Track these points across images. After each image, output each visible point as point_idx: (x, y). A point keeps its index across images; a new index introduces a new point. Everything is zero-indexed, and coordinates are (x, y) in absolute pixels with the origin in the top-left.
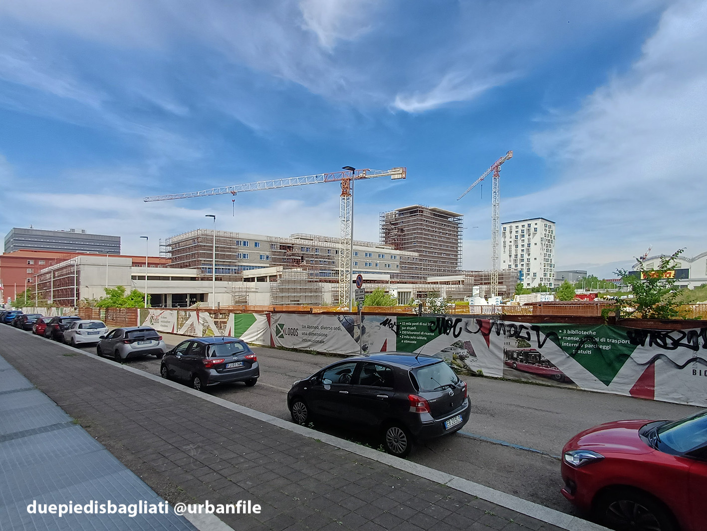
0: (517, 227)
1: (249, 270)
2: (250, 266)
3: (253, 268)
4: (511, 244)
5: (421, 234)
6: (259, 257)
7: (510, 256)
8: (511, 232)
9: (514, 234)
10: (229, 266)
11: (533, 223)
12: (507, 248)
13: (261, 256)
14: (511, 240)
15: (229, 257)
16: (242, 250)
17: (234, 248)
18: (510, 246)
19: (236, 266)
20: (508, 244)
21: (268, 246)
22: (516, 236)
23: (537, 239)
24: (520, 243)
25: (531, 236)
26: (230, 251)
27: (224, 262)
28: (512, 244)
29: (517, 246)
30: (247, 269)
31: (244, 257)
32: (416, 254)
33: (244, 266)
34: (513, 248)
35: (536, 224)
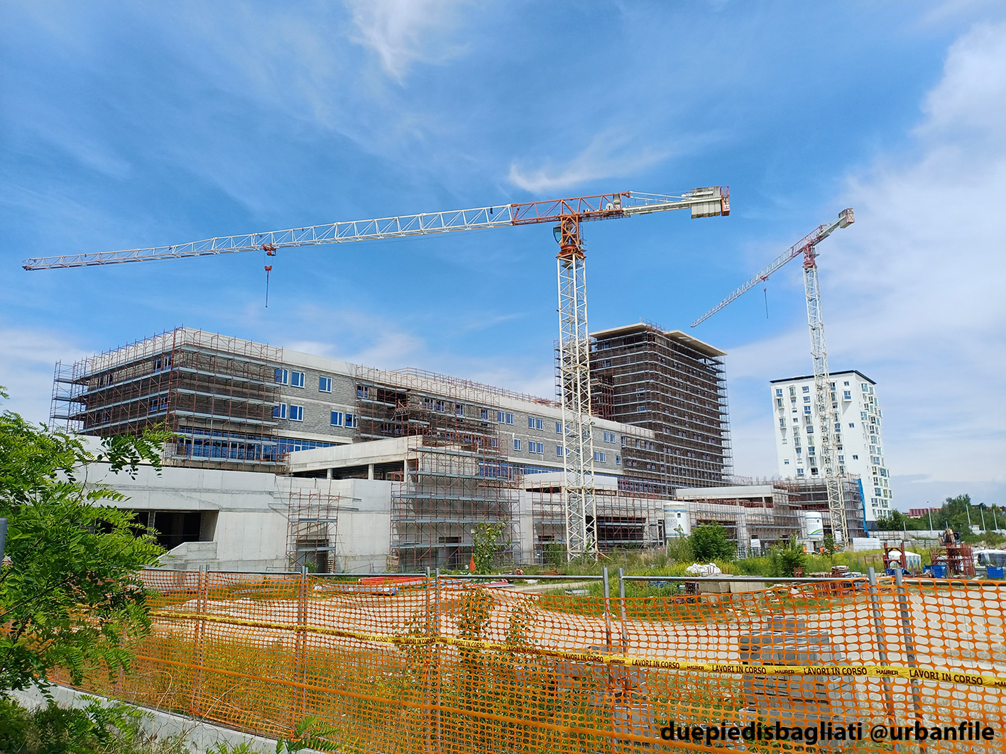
0: (805, 389)
1: (301, 451)
2: (305, 441)
3: (313, 444)
4: (796, 424)
5: (654, 387)
6: (329, 417)
7: (798, 450)
8: (793, 400)
9: (800, 404)
10: (251, 436)
11: (839, 380)
12: (790, 434)
13: (334, 415)
14: (795, 415)
15: (255, 412)
16: (289, 398)
17: (268, 390)
18: (795, 428)
19: (270, 437)
20: (789, 424)
21: (350, 388)
22: (806, 408)
23: (852, 414)
24: (816, 422)
25: (839, 409)
26: (258, 397)
27: (240, 424)
28: (800, 423)
29: (810, 430)
30: (298, 449)
31: (293, 415)
32: (649, 433)
33: (291, 440)
34: (803, 433)
35: (846, 383)
